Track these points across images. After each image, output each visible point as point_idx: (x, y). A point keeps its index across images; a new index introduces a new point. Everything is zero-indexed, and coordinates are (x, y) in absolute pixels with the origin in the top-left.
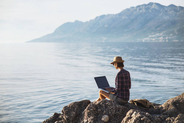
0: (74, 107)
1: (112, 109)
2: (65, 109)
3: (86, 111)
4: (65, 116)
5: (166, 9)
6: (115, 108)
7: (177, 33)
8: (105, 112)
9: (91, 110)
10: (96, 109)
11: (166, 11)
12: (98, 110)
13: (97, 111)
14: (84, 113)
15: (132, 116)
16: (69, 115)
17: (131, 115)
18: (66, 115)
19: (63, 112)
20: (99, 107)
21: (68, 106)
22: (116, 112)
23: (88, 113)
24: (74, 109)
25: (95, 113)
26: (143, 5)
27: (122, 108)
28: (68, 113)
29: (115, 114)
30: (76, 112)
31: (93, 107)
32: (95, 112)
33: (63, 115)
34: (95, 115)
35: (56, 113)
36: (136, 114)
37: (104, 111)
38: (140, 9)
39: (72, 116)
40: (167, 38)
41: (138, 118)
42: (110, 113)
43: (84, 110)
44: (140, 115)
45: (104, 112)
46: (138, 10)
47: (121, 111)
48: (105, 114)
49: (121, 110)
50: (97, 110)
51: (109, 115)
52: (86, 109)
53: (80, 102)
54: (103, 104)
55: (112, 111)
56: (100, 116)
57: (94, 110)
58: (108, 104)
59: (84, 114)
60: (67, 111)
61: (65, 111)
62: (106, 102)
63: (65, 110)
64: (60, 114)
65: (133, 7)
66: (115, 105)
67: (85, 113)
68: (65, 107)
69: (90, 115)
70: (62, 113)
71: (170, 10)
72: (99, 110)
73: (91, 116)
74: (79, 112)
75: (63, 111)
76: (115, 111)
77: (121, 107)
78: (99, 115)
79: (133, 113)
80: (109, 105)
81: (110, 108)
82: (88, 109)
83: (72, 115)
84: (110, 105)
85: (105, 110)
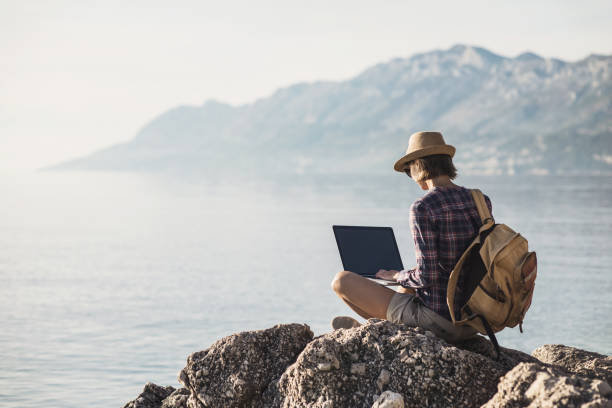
0: (238, 353)
1: (419, 361)
2: (195, 366)
3: (296, 372)
4: (195, 397)
5: (509, 67)
6: (434, 359)
7: (543, 147)
8: (384, 376)
9: (320, 366)
10: (340, 365)
11: (509, 74)
12: (353, 371)
13: (349, 375)
14: (286, 381)
15: (529, 394)
16: (215, 394)
17: (523, 392)
18: (199, 391)
19: (187, 381)
20: (356, 356)
21: (212, 351)
22: (435, 377)
23: (304, 384)
24: (238, 367)
25: (339, 384)
26: (431, 54)
27: (465, 362)
28: (208, 384)
29: (434, 389)
30: (249, 379)
31: (328, 356)
32: (340, 379)
33: (184, 392)
34: (340, 390)
35: (153, 386)
36: (548, 384)
37: (383, 372)
38: (423, 67)
39: (228, 399)
40: (510, 162)
41: (564, 402)
42: (410, 381)
43: (284, 371)
44: (571, 388)
45: (382, 377)
46: (416, 69)
47: (462, 376)
48: (386, 388)
49: (459, 369)
50: (350, 367)
51: (405, 391)
52: (295, 365)
53: (266, 333)
54: (376, 340)
55: (420, 371)
56: (361, 398)
57: (333, 369)
58: (397, 342)
59: (285, 387)
60: (206, 372)
61: (197, 373)
62: (388, 334)
63: (195, 368)
64: (172, 389)
65: (398, 60)
66: (433, 345)
67: (292, 382)
68: (195, 356)
69: (314, 391)
70: (182, 385)
71: (524, 71)
72: (358, 368)
73: (318, 395)
74: (260, 378)
75: (185, 376)
76: (431, 372)
77: (462, 354)
78: (359, 393)
79: (533, 378)
80: (403, 344)
81: (410, 360)
82: (307, 364)
83: (229, 394)
84: (407, 347)
85: (387, 368)
